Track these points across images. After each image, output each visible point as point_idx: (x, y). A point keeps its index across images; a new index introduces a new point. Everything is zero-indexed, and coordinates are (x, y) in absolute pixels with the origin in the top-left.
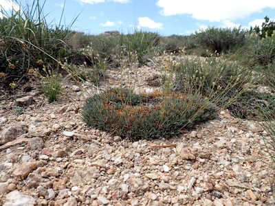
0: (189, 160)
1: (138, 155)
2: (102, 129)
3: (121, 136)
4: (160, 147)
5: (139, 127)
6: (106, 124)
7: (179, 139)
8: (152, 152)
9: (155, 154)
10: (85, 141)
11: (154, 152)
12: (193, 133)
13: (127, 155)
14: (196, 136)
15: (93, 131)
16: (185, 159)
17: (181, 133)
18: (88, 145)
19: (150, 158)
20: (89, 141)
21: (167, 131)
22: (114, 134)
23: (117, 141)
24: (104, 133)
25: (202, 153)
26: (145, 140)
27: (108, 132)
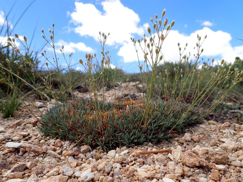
0: (201, 167)
1: (119, 166)
2: (64, 138)
3: (91, 146)
4: (149, 154)
5: (115, 131)
6: (69, 130)
7: (170, 145)
8: (139, 160)
9: (144, 163)
10: (37, 154)
11: (141, 160)
12: (187, 136)
13: (100, 166)
14: (192, 139)
15: (52, 141)
16: (194, 166)
17: (170, 138)
18: (41, 159)
19: (138, 169)
20: (44, 153)
21: (154, 134)
22: (81, 143)
23: (85, 152)
24: (67, 142)
25: (217, 156)
26: (125, 147)
27: (72, 141)
